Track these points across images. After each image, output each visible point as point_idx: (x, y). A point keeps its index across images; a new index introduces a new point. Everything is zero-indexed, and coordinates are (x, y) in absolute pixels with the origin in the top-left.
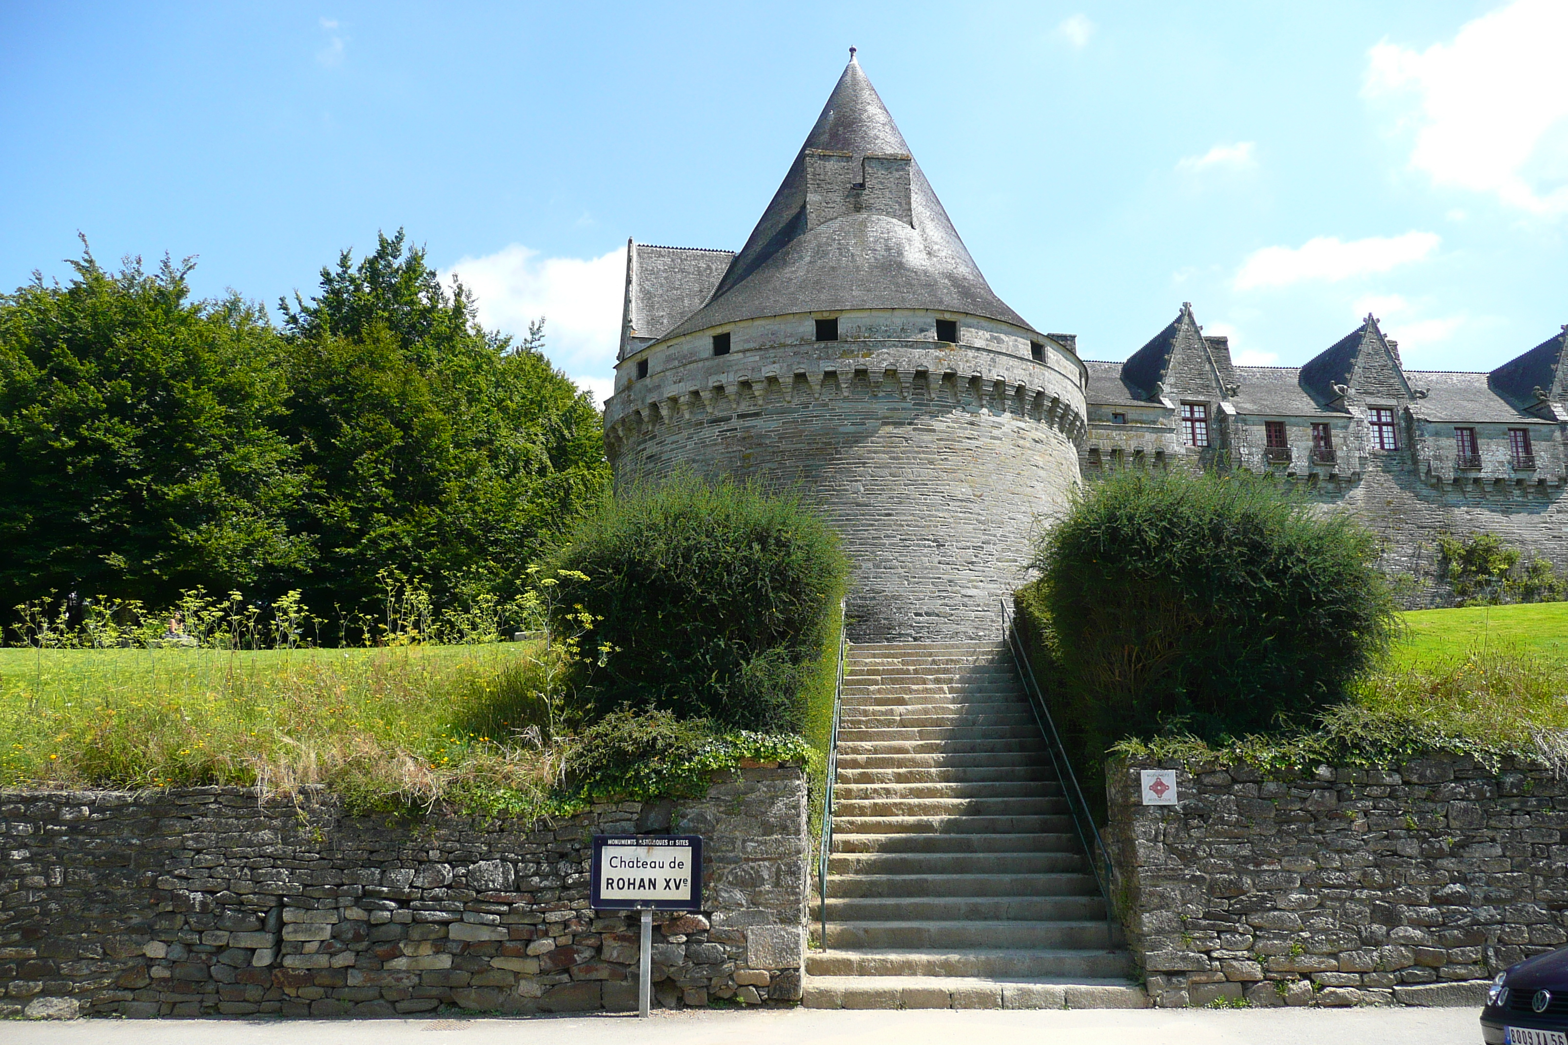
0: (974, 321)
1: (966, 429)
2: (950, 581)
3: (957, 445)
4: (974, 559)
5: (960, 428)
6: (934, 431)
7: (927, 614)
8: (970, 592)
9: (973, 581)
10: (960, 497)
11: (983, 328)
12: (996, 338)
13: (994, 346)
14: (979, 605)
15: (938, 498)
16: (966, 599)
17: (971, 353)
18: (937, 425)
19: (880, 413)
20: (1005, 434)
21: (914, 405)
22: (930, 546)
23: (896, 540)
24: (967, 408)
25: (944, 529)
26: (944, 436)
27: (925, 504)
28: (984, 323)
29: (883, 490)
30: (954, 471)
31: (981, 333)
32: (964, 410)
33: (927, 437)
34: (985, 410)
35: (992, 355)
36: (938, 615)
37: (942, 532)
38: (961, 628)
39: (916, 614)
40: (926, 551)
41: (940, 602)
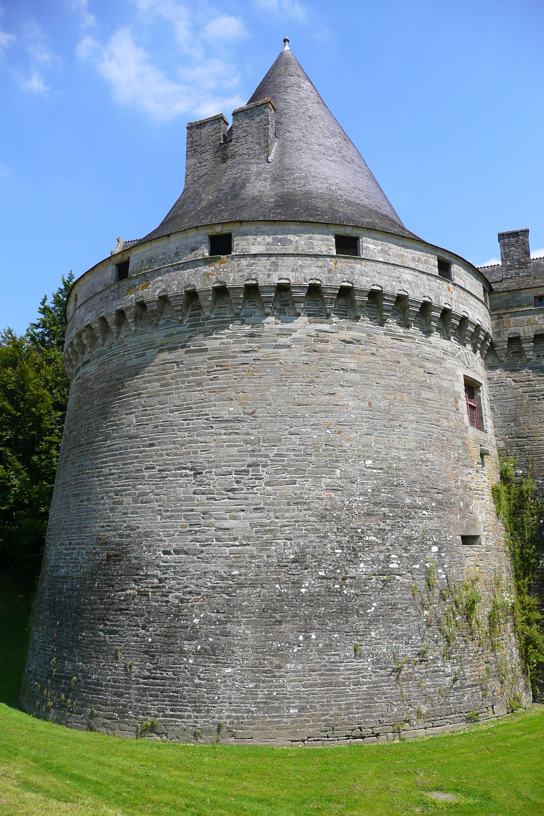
0: (252, 228)
1: (244, 342)
2: (204, 513)
3: (230, 361)
4: (235, 486)
5: (235, 342)
6: (206, 350)
7: (177, 552)
8: (225, 524)
9: (231, 511)
10: (227, 417)
11: (263, 233)
12: (280, 240)
13: (279, 249)
14: (236, 539)
15: (201, 422)
16: (220, 533)
17: (244, 262)
18: (210, 344)
19: (158, 341)
20: (296, 340)
21: (190, 326)
22: (186, 476)
23: (155, 472)
24: (247, 320)
25: (204, 455)
26: (216, 353)
27: (186, 430)
28: (265, 228)
29: (150, 419)
30: (223, 390)
31: (260, 239)
32: (243, 322)
33: (198, 358)
34: (271, 319)
35: (273, 259)
36: (186, 553)
37: (201, 458)
38: (211, 567)
39: (166, 553)
40: (182, 480)
41: (190, 538)
